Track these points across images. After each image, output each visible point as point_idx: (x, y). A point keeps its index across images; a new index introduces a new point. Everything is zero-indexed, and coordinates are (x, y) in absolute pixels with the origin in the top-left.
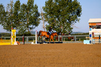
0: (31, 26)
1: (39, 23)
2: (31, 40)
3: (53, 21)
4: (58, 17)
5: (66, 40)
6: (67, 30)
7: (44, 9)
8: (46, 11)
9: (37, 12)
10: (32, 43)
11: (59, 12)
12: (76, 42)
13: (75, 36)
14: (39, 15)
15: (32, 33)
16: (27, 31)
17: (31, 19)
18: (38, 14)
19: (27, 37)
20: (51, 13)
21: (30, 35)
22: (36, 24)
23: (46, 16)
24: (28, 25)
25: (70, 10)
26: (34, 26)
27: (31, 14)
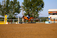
0: (16, 13)
1: (20, 12)
3: (28, 10)
4: (31, 8)
6: (36, 16)
7: (23, 4)
8: (24, 5)
9: (19, 5)
10: (17, 23)
11: (32, 5)
12: (41, 22)
14: (20, 7)
15: (16, 18)
16: (13, 16)
17: (15, 9)
18: (19, 7)
19: (14, 20)
20: (27, 6)
22: (19, 13)
23: (24, 8)
24: (14, 13)
25: (38, 4)
26: (17, 14)
27: (15, 7)
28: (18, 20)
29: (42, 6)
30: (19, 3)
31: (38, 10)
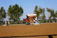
0: (3, 18)
1: (6, 17)
2: (3, 24)
3: (12, 16)
4: (14, 14)
5: (18, 24)
6: (18, 20)
8: (9, 12)
9: (5, 12)
11: (14, 12)
13: (22, 22)
14: (6, 14)
16: (1, 20)
17: (2, 15)
18: (5, 13)
20: (11, 13)
21: (2, 22)
22: (5, 18)
23: (9, 14)
24: (1, 18)
25: (19, 11)
26: (4, 18)
27: (2, 13)
28: (6, 23)
29: (22, 12)
30: (5, 10)
31: (19, 15)
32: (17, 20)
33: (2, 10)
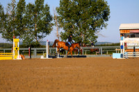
0: (40, 34)
1: (51, 30)
2: (40, 53)
3: (70, 27)
4: (77, 21)
6: (89, 40)
7: (58, 10)
8: (61, 13)
9: (48, 15)
10: (42, 57)
11: (79, 14)
12: (102, 56)
13: (101, 48)
14: (51, 19)
15: (41, 44)
16: (34, 40)
17: (40, 24)
18: (49, 18)
19: (35, 49)
20: (68, 16)
21: (38, 45)
22: (48, 32)
23: (61, 21)
24: (35, 33)
25: (94, 12)
26: (44, 34)
27: (39, 18)
29: (106, 16)
30: (48, 8)
31: (95, 25)
32: (86, 42)
33: (38, 6)
